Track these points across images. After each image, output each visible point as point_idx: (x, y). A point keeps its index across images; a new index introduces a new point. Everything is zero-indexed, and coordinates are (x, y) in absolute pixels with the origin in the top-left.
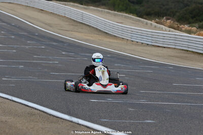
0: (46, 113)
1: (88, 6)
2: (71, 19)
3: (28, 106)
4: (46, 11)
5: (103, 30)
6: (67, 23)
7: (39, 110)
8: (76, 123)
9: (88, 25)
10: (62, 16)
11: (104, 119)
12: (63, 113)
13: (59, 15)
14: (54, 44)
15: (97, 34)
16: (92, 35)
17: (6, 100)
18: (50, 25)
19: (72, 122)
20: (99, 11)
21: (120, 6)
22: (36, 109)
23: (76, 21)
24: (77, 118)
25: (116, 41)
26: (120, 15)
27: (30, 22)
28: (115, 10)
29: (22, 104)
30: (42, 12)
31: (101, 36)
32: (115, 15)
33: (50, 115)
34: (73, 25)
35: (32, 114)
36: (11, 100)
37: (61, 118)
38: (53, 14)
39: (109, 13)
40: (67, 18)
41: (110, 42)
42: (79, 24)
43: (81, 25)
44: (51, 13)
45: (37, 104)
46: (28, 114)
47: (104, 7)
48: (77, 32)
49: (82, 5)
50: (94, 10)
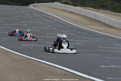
0: (74, 74)
1: (99, 10)
2: (89, 17)
3: (64, 70)
4: (74, 13)
5: (108, 24)
6: (87, 20)
7: (71, 72)
8: (92, 80)
9: (99, 21)
10: (84, 16)
11: (109, 77)
12: (84, 74)
13: (82, 15)
14: (79, 32)
15: (104, 26)
16: (102, 27)
17: (51, 66)
18: (77, 21)
19: (90, 79)
20: (106, 13)
21: (119, 10)
22: (68, 71)
23: (92, 19)
24: (93, 77)
25: (116, 30)
26: (118, 15)
27: (65, 20)
28: (115, 12)
29: (60, 69)
30: (72, 14)
31: (107, 28)
32: (115, 15)
33: (77, 75)
34: (90, 21)
35: (66, 75)
36: (54, 66)
37: (84, 77)
38: (79, 14)
39: (112, 14)
40: (87, 17)
41: (112, 31)
42: (94, 21)
43: (95, 21)
44: (77, 14)
45: (69, 68)
46: (64, 74)
47: (108, 10)
48: (93, 25)
49: (96, 9)
50: (103, 12)
